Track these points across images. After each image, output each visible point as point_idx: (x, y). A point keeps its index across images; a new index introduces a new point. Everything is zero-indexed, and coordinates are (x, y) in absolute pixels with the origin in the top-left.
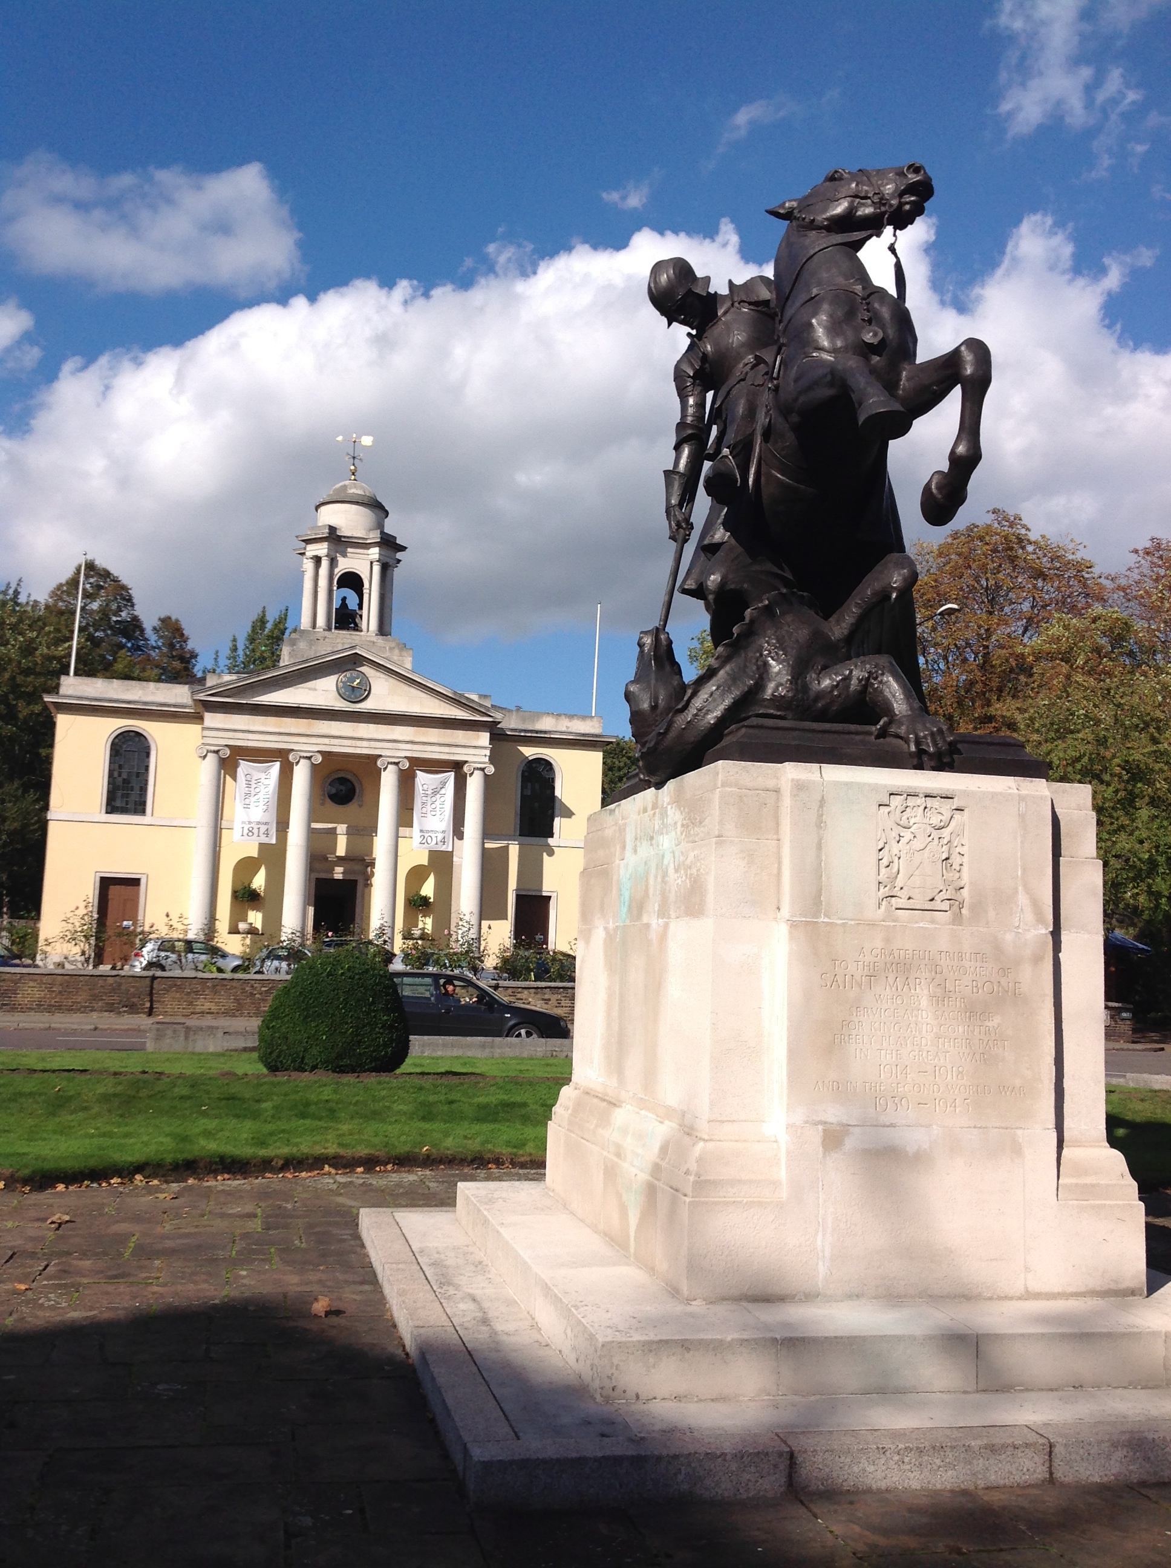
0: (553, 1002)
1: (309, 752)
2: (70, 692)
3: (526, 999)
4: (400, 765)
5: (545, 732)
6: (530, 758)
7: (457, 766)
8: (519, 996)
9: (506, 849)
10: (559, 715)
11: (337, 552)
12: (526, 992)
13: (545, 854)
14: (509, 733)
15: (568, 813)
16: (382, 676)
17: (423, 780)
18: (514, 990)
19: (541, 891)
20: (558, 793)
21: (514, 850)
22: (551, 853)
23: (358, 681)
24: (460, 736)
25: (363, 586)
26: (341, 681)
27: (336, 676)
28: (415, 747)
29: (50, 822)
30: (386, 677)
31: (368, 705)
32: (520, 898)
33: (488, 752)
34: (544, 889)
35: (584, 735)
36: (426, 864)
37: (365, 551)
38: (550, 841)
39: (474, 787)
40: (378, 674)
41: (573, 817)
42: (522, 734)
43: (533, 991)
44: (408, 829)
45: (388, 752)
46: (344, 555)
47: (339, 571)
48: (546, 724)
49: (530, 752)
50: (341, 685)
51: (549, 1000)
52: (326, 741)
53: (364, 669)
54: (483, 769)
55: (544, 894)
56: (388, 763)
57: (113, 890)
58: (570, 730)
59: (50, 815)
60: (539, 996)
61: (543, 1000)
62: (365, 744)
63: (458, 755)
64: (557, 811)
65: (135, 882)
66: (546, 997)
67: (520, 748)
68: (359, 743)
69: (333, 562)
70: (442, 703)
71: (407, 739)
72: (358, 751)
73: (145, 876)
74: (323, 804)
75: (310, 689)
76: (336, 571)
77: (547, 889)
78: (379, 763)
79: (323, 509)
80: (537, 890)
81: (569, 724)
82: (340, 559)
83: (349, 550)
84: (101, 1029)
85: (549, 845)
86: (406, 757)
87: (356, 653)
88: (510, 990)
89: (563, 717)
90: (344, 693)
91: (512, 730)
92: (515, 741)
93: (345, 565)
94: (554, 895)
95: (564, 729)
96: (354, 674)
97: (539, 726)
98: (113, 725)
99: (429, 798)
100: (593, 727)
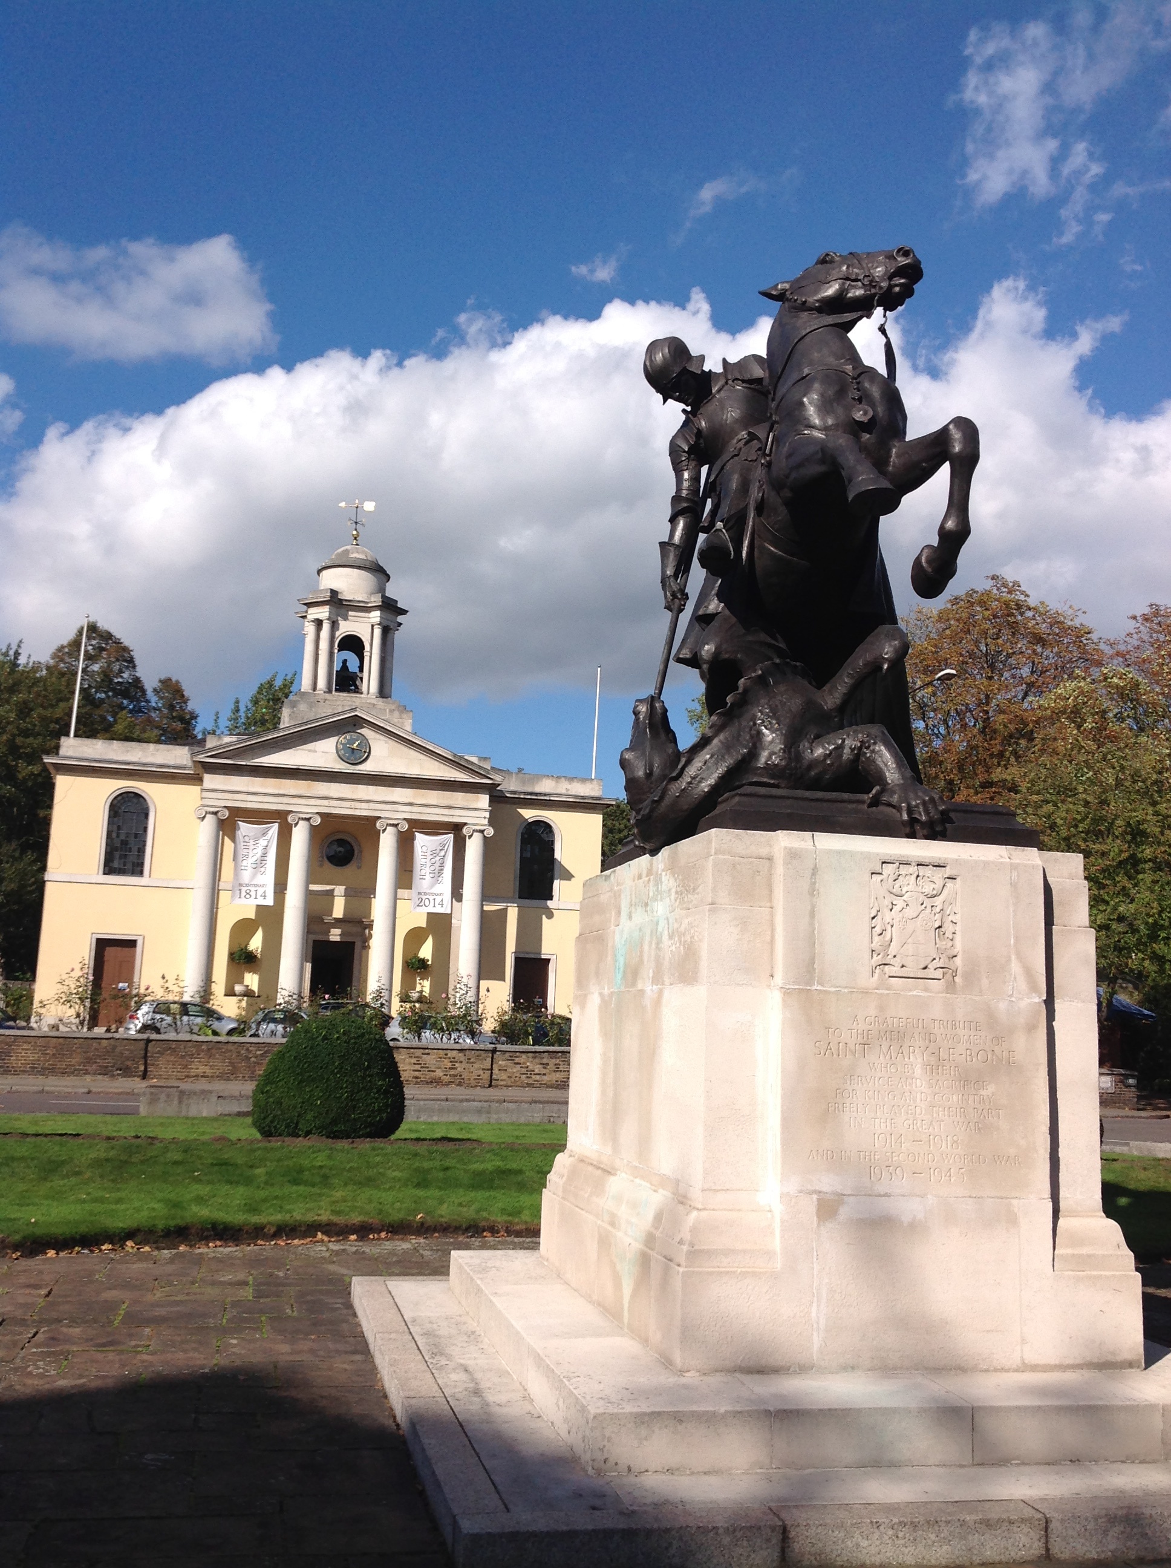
0: (551, 1067)
1: (308, 813)
2: (70, 753)
3: (524, 1063)
4: (399, 827)
5: (545, 795)
6: (530, 821)
7: (456, 828)
8: (517, 1060)
9: (504, 912)
10: (558, 778)
11: (338, 615)
12: (524, 1056)
13: (544, 917)
14: (508, 795)
15: (568, 876)
16: (382, 738)
17: (422, 841)
18: (511, 1054)
19: (540, 953)
20: (557, 855)
21: (513, 913)
22: (550, 916)
23: (357, 743)
24: (459, 798)
25: (363, 647)
26: (341, 743)
27: (336, 738)
28: (416, 809)
29: (47, 883)
30: (386, 739)
31: (367, 767)
32: (519, 961)
33: (487, 815)
34: (543, 952)
35: (583, 797)
36: (424, 926)
37: (367, 615)
38: (549, 903)
39: (474, 849)
40: (378, 736)
41: (573, 879)
42: (522, 796)
43: (530, 1055)
44: (407, 891)
45: (386, 813)
46: (346, 619)
47: (340, 634)
48: (546, 786)
49: (529, 814)
50: (340, 746)
51: (547, 1064)
52: (325, 802)
53: (365, 731)
54: (482, 832)
55: (543, 957)
56: (387, 825)
57: (110, 952)
58: (570, 793)
59: (47, 876)
60: (537, 1060)
61: (541, 1064)
62: (364, 805)
63: (457, 817)
64: (556, 874)
65: (131, 944)
66: (545, 1061)
67: (518, 810)
68: (358, 805)
69: (334, 625)
70: (442, 765)
71: (406, 801)
72: (358, 813)
73: (141, 937)
74: (321, 866)
75: (310, 751)
76: (337, 634)
77: (546, 951)
78: (378, 825)
79: (325, 573)
80: (536, 953)
81: (569, 787)
82: (342, 623)
83: (350, 613)
84: (95, 1093)
85: (548, 908)
86: (405, 819)
87: (356, 716)
88: (507, 1055)
89: (563, 779)
90: (344, 755)
91: (512, 792)
92: (514, 803)
93: (346, 628)
94: (553, 958)
95: (564, 791)
96: (354, 736)
97: (538, 789)
98: (112, 786)
99: (428, 860)
100: (592, 789)
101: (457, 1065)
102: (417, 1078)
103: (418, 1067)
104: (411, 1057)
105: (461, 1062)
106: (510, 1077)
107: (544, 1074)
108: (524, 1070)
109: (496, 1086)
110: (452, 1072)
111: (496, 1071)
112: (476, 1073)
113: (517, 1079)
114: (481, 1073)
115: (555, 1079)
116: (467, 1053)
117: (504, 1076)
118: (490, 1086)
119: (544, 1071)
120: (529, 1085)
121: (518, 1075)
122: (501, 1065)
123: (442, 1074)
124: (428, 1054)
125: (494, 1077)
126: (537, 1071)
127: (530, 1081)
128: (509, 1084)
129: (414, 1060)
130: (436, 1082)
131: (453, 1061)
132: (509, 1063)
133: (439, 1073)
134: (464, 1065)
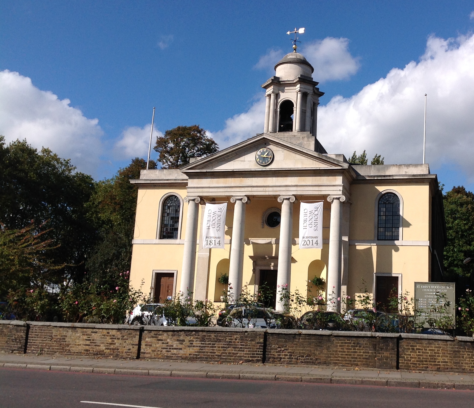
0: (187, 343)
1: (240, 196)
2: (144, 178)
3: (165, 340)
4: (290, 200)
5: (390, 176)
6: (383, 193)
7: (323, 198)
8: (160, 337)
9: (371, 248)
10: (400, 165)
11: (279, 90)
12: (165, 334)
13: (393, 251)
14: (367, 178)
15: (408, 225)
16: (280, 149)
17: (304, 207)
18: (156, 333)
19: (391, 273)
20: (401, 213)
21: (374, 249)
22: (397, 250)
23: (266, 153)
24: (324, 180)
26: (258, 155)
27: (255, 152)
28: (299, 188)
29: (134, 245)
30: (282, 150)
31: (273, 167)
32: (377, 277)
33: (341, 188)
34: (393, 272)
35: (414, 175)
36: (320, 259)
37: (294, 88)
38: (396, 242)
39: (335, 208)
40: (278, 149)
41: (411, 227)
42: (376, 178)
43: (170, 333)
44: (298, 239)
45: (283, 193)
46: (283, 91)
47: (281, 100)
48: (393, 172)
49: (382, 189)
50: (257, 157)
51: (184, 341)
52: (250, 189)
53: (271, 147)
54: (338, 199)
55: (393, 275)
57: (163, 280)
58: (407, 174)
59: (134, 242)
60: (175, 338)
61: (178, 340)
62: (271, 189)
63: (324, 191)
64: (401, 223)
65: (171, 275)
66: (181, 338)
67: (375, 187)
68: (267, 189)
69: (277, 96)
70: (314, 162)
71: (293, 184)
72: (267, 193)
73: (176, 272)
74: (263, 227)
75: (242, 161)
76: (279, 100)
77: (395, 271)
78: (279, 200)
79: (278, 69)
80: (389, 273)
81: (407, 170)
82: (281, 94)
83: (286, 88)
85: (395, 245)
86: (293, 195)
87: (264, 138)
88: (152, 334)
89: (403, 166)
90: (259, 162)
91: (369, 176)
92: (373, 183)
93: (284, 96)
94: (400, 276)
95: (404, 173)
96: (265, 150)
97: (387, 174)
98: (163, 193)
99: (308, 217)
100: (422, 170)
101: (116, 341)
102: (87, 350)
103: (88, 343)
104: (83, 334)
105: (118, 339)
106: (153, 351)
107: (181, 349)
108: (164, 346)
109: (144, 358)
110: (112, 347)
111: (143, 346)
112: (128, 347)
113: (159, 353)
114: (131, 347)
115: (188, 353)
116: (122, 331)
117: (149, 350)
118: (138, 357)
119: (180, 346)
120: (168, 358)
121: (160, 349)
122: (147, 342)
123: (104, 348)
124: (96, 332)
125: (142, 350)
126: (175, 346)
127: (169, 354)
128: (153, 356)
129: (85, 337)
130: (99, 354)
131: (113, 337)
132: (154, 340)
133: (102, 347)
134: (120, 341)
